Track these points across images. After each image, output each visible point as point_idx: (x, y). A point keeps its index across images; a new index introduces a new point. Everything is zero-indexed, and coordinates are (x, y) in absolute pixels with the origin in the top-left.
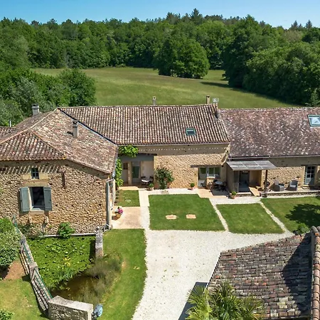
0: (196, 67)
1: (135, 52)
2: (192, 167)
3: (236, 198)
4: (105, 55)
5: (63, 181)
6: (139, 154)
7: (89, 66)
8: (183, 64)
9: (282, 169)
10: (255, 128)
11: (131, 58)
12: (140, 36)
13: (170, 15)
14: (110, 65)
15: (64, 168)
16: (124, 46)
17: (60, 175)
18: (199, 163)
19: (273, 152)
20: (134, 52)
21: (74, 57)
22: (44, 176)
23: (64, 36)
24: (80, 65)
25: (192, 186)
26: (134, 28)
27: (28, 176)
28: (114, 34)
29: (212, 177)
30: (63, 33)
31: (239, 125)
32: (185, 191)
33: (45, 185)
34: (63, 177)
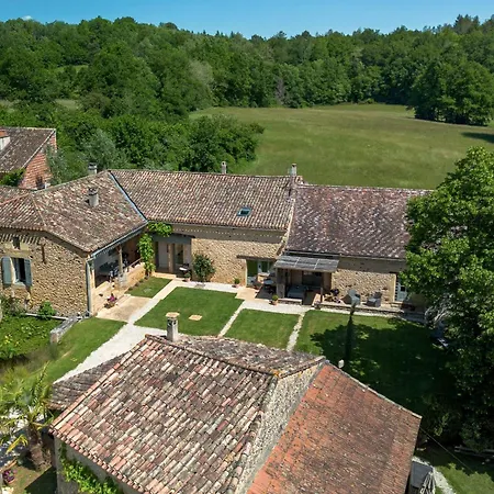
0: (475, 106)
1: (390, 80)
2: (238, 257)
3: (278, 305)
4: (342, 86)
5: (43, 254)
6: (172, 234)
7: (317, 102)
8: (454, 101)
9: (360, 273)
10: (336, 214)
11: (382, 89)
12: (402, 56)
13: (460, 20)
14: (349, 101)
15: (43, 241)
16: (375, 71)
17: (39, 247)
18: (246, 254)
19: (349, 249)
20: (388, 81)
21: (294, 89)
22: (25, 246)
23: (290, 57)
24: (302, 100)
25: (237, 282)
26: (394, 43)
27: (10, 245)
28: (363, 52)
29: (265, 274)
30: (290, 52)
31: (316, 208)
32: (227, 288)
33: (26, 257)
34: (43, 250)
